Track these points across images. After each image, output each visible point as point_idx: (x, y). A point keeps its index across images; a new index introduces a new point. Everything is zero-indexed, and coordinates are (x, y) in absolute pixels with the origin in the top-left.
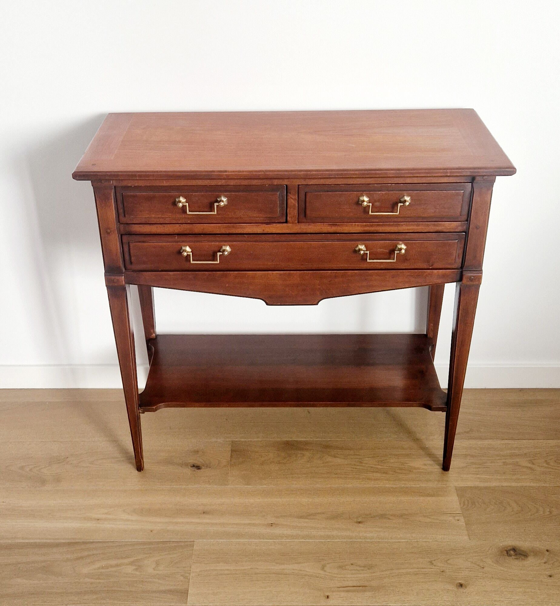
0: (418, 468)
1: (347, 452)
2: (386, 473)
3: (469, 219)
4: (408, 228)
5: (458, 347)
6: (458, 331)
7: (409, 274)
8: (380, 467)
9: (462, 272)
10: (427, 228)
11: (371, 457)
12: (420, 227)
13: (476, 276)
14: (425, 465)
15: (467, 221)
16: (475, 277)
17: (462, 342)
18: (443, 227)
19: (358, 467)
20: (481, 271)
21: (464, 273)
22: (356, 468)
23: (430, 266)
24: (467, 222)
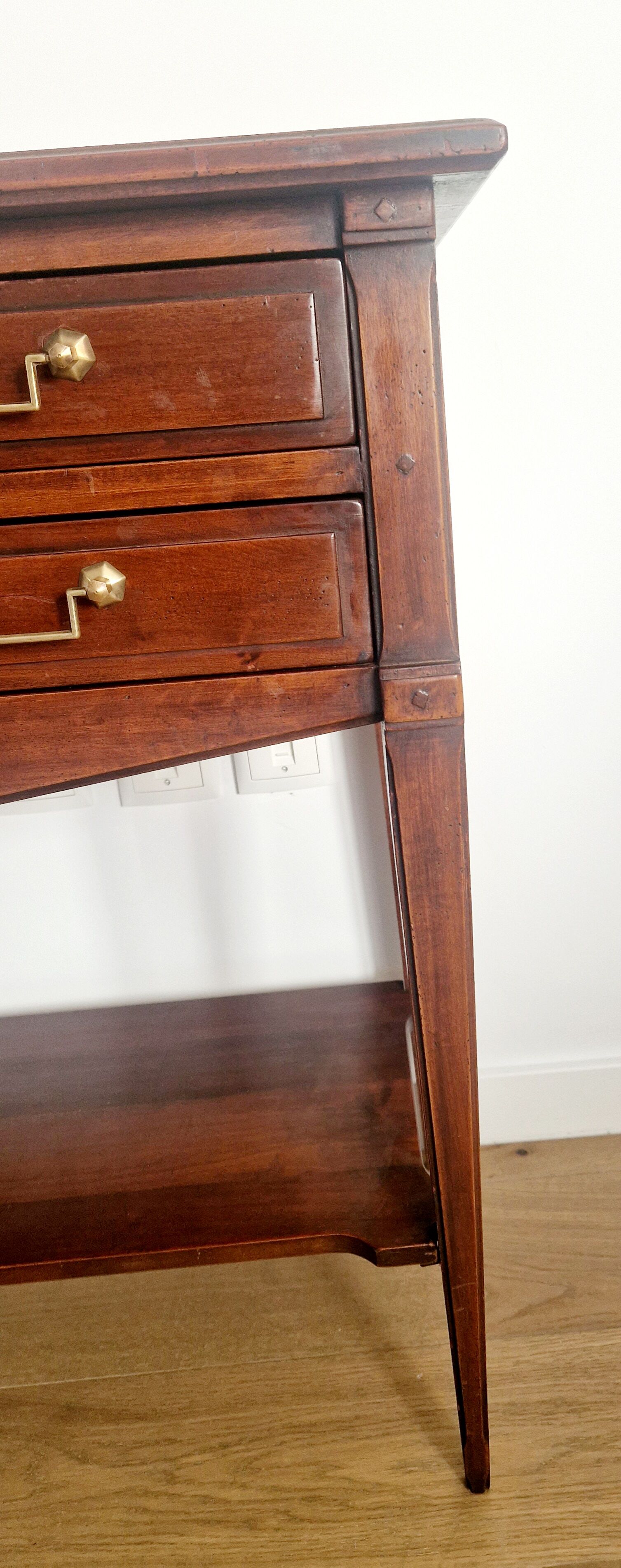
0: (379, 1488)
1: (130, 1432)
2: (251, 1524)
3: (361, 432)
4: (117, 491)
5: (426, 1001)
6: (413, 933)
7: (161, 699)
8: (235, 1494)
9: (377, 674)
10: (195, 485)
11: (212, 1449)
12: (163, 486)
13: (434, 683)
14: (403, 1467)
15: (356, 442)
16: (434, 690)
17: (437, 977)
18: (262, 479)
19: (152, 1504)
20: (453, 662)
21: (386, 675)
22: (145, 1510)
23: (248, 662)
24: (357, 448)
